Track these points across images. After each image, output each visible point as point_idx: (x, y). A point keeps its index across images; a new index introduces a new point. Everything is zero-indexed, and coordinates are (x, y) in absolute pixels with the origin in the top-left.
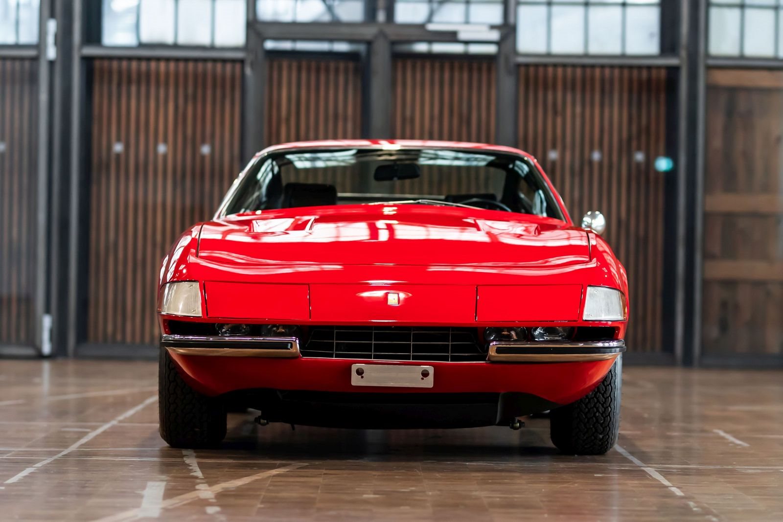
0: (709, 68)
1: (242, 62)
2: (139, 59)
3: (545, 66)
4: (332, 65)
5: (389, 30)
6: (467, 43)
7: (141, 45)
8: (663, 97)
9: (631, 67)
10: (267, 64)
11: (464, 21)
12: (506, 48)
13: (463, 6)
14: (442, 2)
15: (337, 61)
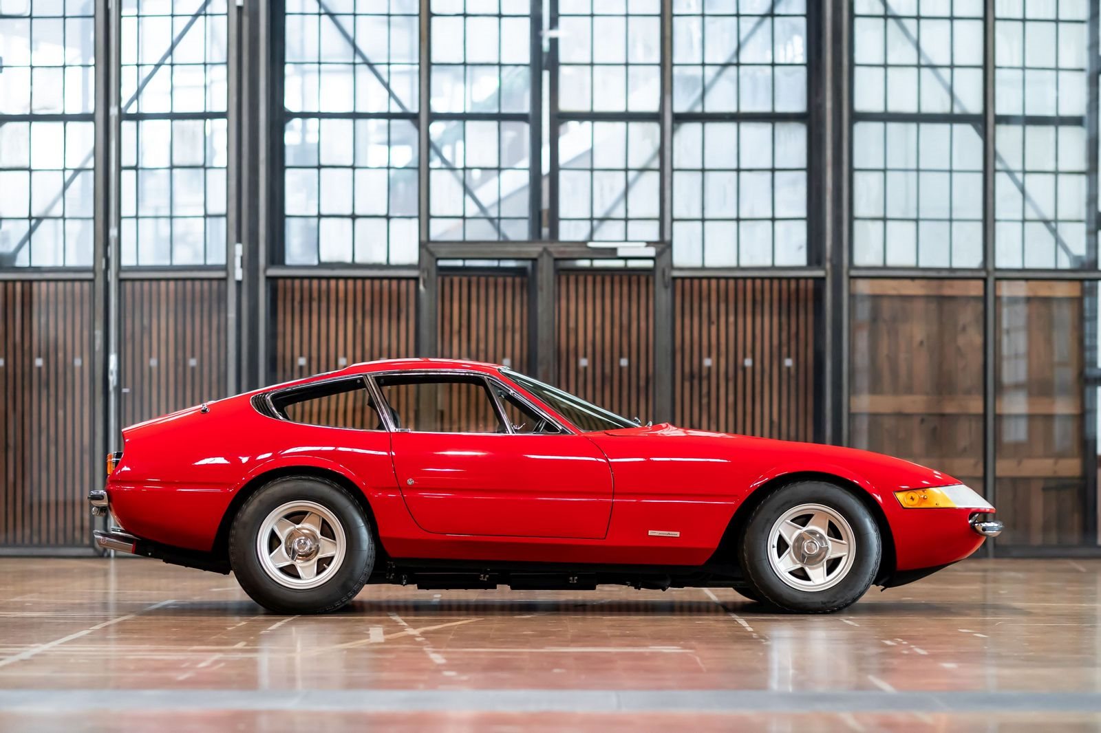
0: (851, 278)
2: (320, 278)
4: (500, 280)
5: (552, 248)
6: (626, 259)
7: (322, 265)
8: (810, 305)
9: (780, 279)
10: (440, 279)
11: (623, 238)
12: (663, 263)
13: (622, 223)
14: (602, 220)
15: (504, 276)
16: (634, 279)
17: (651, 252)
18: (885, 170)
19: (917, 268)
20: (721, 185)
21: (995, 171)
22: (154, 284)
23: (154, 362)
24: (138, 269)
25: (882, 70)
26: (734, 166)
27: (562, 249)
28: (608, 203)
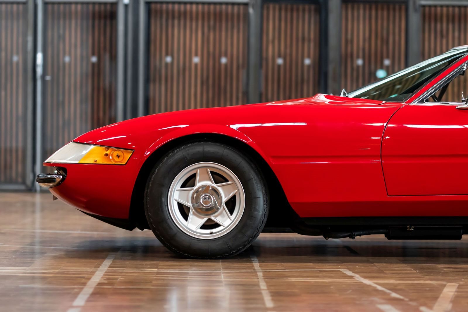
1: (246, 4)
3: (435, 7)
4: (301, 6)
15: (304, 4)
16: (392, 7)
22: (67, 6)
23: (67, 59)
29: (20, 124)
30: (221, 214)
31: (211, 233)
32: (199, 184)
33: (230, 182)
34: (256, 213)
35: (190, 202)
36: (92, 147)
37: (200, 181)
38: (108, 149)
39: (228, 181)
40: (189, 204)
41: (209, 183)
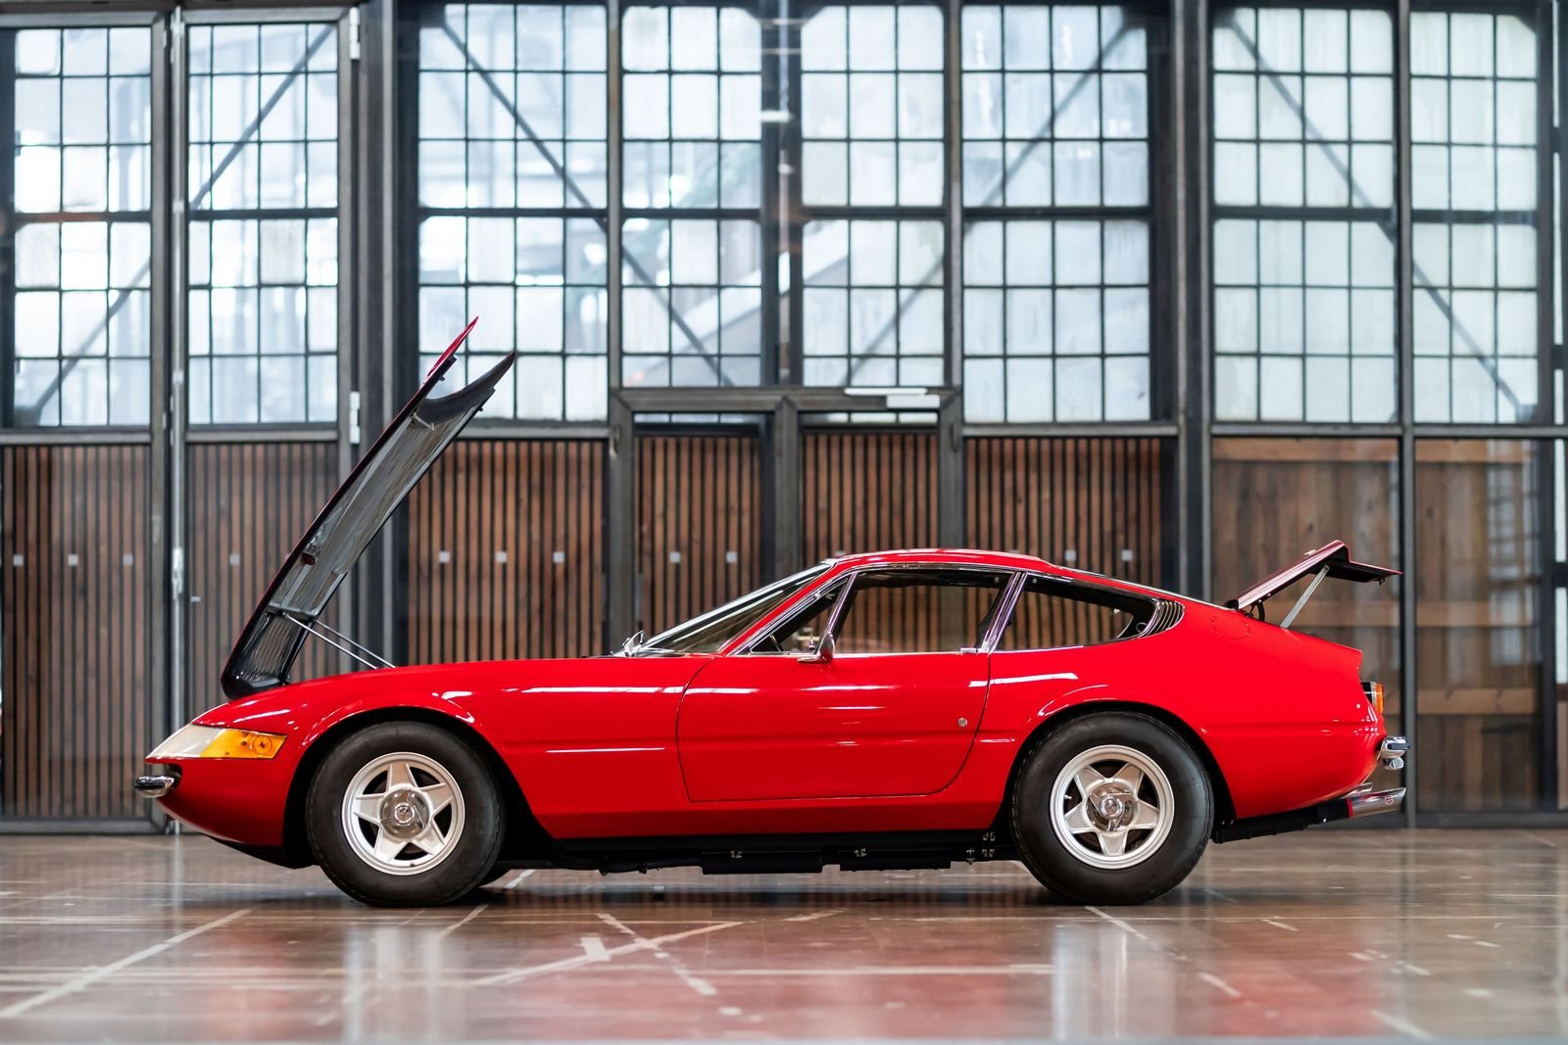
0: (1213, 436)
1: (605, 441)
2: (468, 440)
3: (1002, 438)
4: (721, 442)
5: (795, 397)
6: (897, 411)
8: (1156, 476)
9: (1113, 438)
10: (637, 441)
11: (894, 383)
12: (950, 417)
13: (892, 362)
14: (864, 357)
15: (727, 437)
16: (909, 439)
17: (934, 401)
18: (1258, 287)
19: (1304, 423)
20: (1029, 307)
21: (1413, 287)
22: (235, 449)
23: (235, 559)
24: (212, 428)
25: (1252, 147)
26: (1048, 281)
27: (808, 398)
28: (873, 333)
29: (140, 695)
30: (428, 835)
31: (412, 866)
32: (392, 788)
33: (441, 784)
34: (481, 832)
35: (379, 816)
36: (224, 730)
37: (393, 784)
38: (247, 735)
39: (438, 783)
40: (377, 820)
41: (407, 786)
